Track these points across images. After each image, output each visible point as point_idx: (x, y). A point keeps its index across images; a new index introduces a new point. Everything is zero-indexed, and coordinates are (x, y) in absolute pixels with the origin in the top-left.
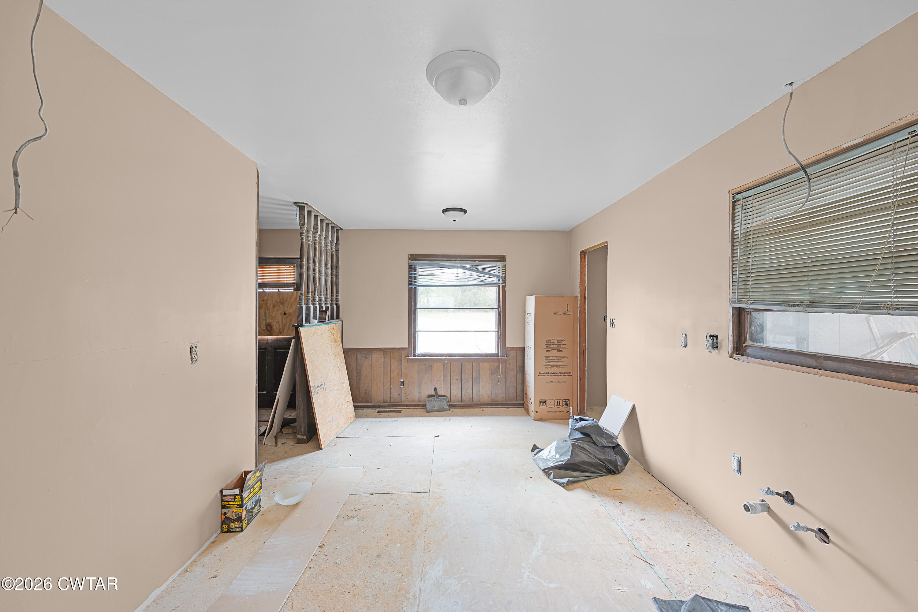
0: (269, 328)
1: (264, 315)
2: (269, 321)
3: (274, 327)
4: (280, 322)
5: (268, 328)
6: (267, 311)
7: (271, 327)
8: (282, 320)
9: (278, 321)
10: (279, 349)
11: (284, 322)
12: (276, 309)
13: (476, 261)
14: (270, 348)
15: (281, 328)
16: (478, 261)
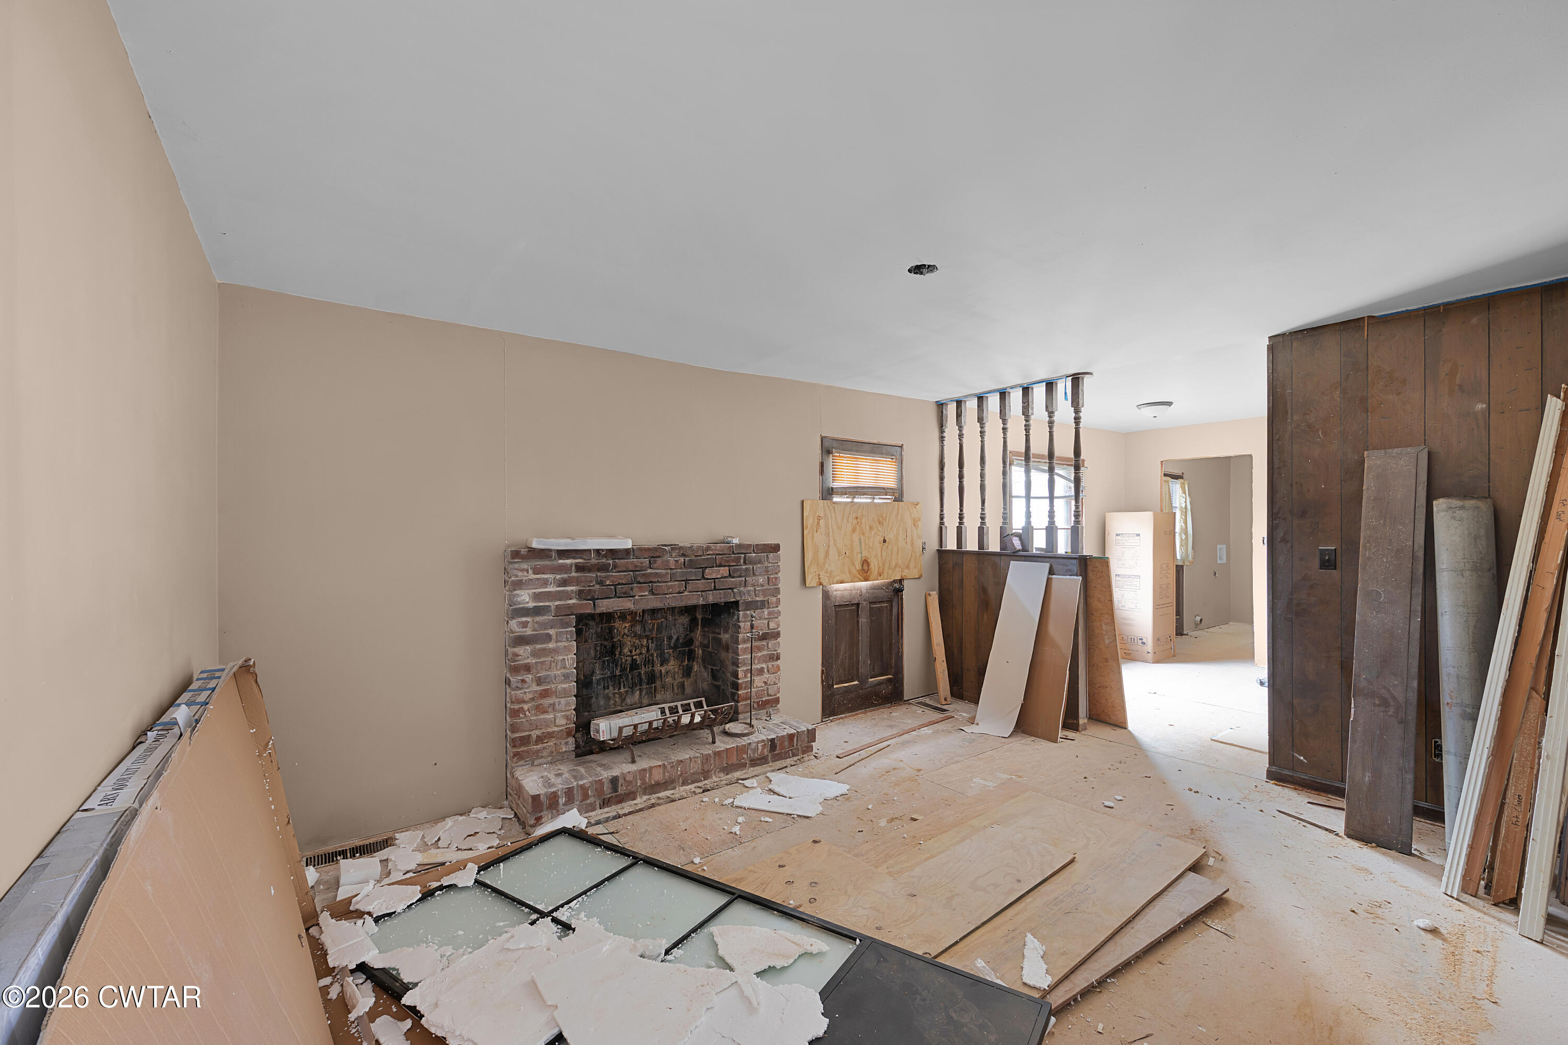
0: (866, 568)
1: (858, 543)
2: (865, 554)
3: (872, 566)
4: (879, 556)
5: (864, 568)
6: (862, 537)
7: (868, 565)
8: (882, 552)
9: (877, 555)
10: (875, 603)
11: (884, 554)
12: (873, 533)
13: (1064, 464)
14: (865, 603)
15: (880, 566)
16: (1066, 465)
